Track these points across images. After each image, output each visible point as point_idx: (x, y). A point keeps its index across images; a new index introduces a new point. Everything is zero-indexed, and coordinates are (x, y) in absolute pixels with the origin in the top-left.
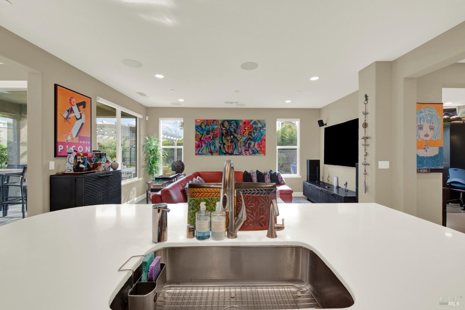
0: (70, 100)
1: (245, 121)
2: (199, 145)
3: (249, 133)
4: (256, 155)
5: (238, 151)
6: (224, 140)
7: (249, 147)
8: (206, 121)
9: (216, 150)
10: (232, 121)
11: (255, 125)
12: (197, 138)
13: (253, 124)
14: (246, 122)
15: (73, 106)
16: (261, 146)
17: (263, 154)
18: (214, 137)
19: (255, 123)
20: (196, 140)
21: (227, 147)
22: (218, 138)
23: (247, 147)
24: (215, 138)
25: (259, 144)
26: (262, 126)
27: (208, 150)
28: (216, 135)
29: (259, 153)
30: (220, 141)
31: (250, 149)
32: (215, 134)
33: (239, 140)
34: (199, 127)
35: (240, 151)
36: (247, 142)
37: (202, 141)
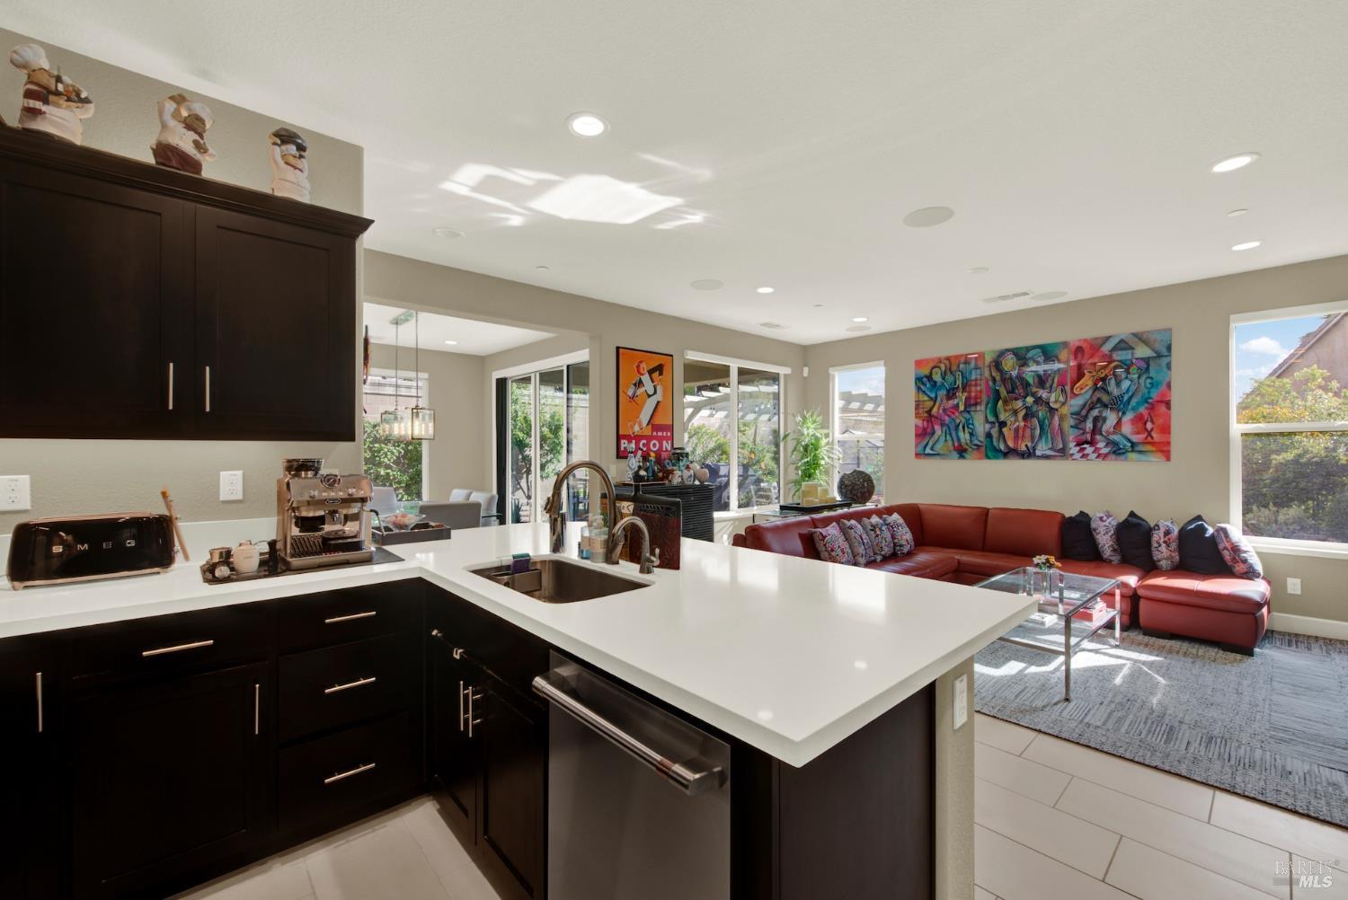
0: (638, 367)
1: (1078, 344)
2: (925, 429)
3: (1095, 384)
4: (1126, 459)
5: (1050, 446)
6: (1002, 411)
7: (1096, 431)
8: (945, 361)
9: (976, 442)
10: (1028, 349)
11: (1120, 352)
12: (921, 411)
13: (1115, 349)
14: (1084, 346)
15: (642, 375)
16: (1149, 426)
17: (1160, 454)
18: (970, 405)
19: (1123, 345)
20: (916, 417)
21: (1012, 431)
22: (983, 408)
23: (1088, 430)
24: (973, 408)
25: (1139, 421)
26: (1156, 352)
27: (950, 443)
28: (976, 398)
29: (1140, 452)
30: (989, 416)
31: (1098, 437)
32: (973, 394)
33: (1057, 410)
34: (925, 379)
35: (1061, 446)
36: (1088, 412)
37: (933, 419)
